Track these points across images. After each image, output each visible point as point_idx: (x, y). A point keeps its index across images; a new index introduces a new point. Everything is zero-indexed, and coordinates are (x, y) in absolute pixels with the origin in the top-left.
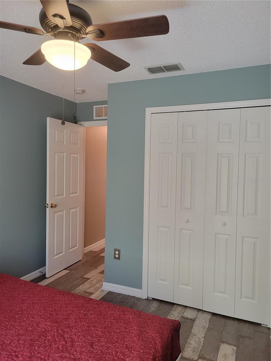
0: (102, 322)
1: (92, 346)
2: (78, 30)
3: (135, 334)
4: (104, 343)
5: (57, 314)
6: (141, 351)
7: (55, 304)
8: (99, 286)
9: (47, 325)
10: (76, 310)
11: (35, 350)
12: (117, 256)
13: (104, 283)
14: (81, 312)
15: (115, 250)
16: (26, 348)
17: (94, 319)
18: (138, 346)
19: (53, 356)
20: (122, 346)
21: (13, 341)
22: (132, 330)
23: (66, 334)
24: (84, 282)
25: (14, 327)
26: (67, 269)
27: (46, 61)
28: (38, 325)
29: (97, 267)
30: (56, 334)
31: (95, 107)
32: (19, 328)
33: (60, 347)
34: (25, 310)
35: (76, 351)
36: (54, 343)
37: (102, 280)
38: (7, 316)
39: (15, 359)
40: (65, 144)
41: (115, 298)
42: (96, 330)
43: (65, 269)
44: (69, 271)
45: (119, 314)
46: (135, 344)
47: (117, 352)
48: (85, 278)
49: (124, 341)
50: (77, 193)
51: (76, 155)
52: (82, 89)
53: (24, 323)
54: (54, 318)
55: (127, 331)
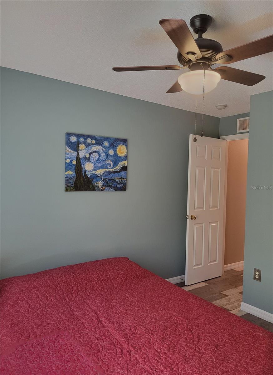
0: (230, 331)
1: (216, 347)
2: (209, 59)
3: (263, 351)
4: (229, 348)
5: (189, 313)
6: (266, 367)
7: (188, 304)
8: (237, 305)
9: (179, 319)
10: (206, 314)
11: (167, 334)
12: (257, 277)
13: (242, 303)
14: (211, 317)
15: (256, 270)
16: (160, 330)
17: (222, 326)
18: (264, 362)
19: (181, 343)
20: (246, 356)
21: (151, 323)
22: (261, 347)
23: (194, 330)
24: (222, 298)
25: (153, 312)
26: (206, 282)
27: (182, 90)
28: (171, 316)
29: (237, 287)
30: (186, 328)
31: (238, 120)
32: (156, 314)
33: (188, 339)
34: (163, 303)
35: (201, 346)
36: (183, 334)
37: (241, 300)
38: (148, 303)
39: (151, 336)
40: (206, 159)
41: (253, 321)
42: (223, 336)
43: (204, 281)
44: (208, 284)
45: (248, 329)
46: (261, 359)
47: (241, 360)
48: (223, 294)
49: (250, 354)
50: (217, 207)
51: (217, 170)
52: (223, 105)
53: (161, 312)
54: (186, 315)
55: (255, 346)
